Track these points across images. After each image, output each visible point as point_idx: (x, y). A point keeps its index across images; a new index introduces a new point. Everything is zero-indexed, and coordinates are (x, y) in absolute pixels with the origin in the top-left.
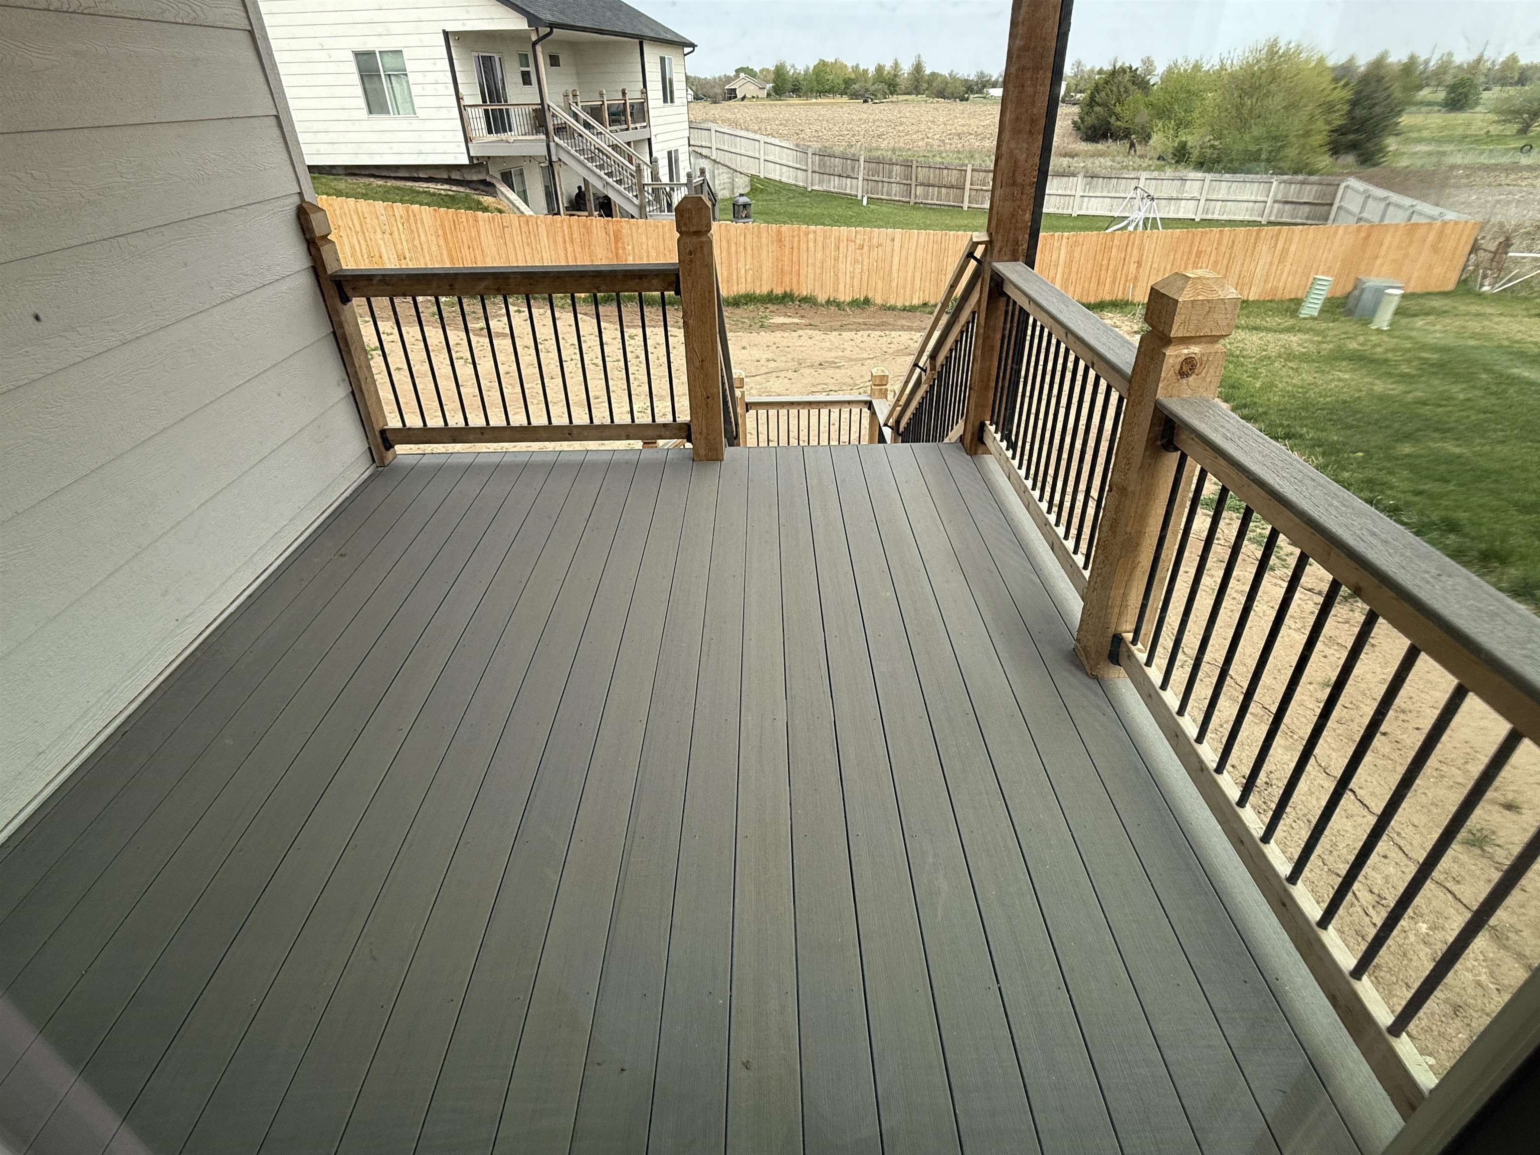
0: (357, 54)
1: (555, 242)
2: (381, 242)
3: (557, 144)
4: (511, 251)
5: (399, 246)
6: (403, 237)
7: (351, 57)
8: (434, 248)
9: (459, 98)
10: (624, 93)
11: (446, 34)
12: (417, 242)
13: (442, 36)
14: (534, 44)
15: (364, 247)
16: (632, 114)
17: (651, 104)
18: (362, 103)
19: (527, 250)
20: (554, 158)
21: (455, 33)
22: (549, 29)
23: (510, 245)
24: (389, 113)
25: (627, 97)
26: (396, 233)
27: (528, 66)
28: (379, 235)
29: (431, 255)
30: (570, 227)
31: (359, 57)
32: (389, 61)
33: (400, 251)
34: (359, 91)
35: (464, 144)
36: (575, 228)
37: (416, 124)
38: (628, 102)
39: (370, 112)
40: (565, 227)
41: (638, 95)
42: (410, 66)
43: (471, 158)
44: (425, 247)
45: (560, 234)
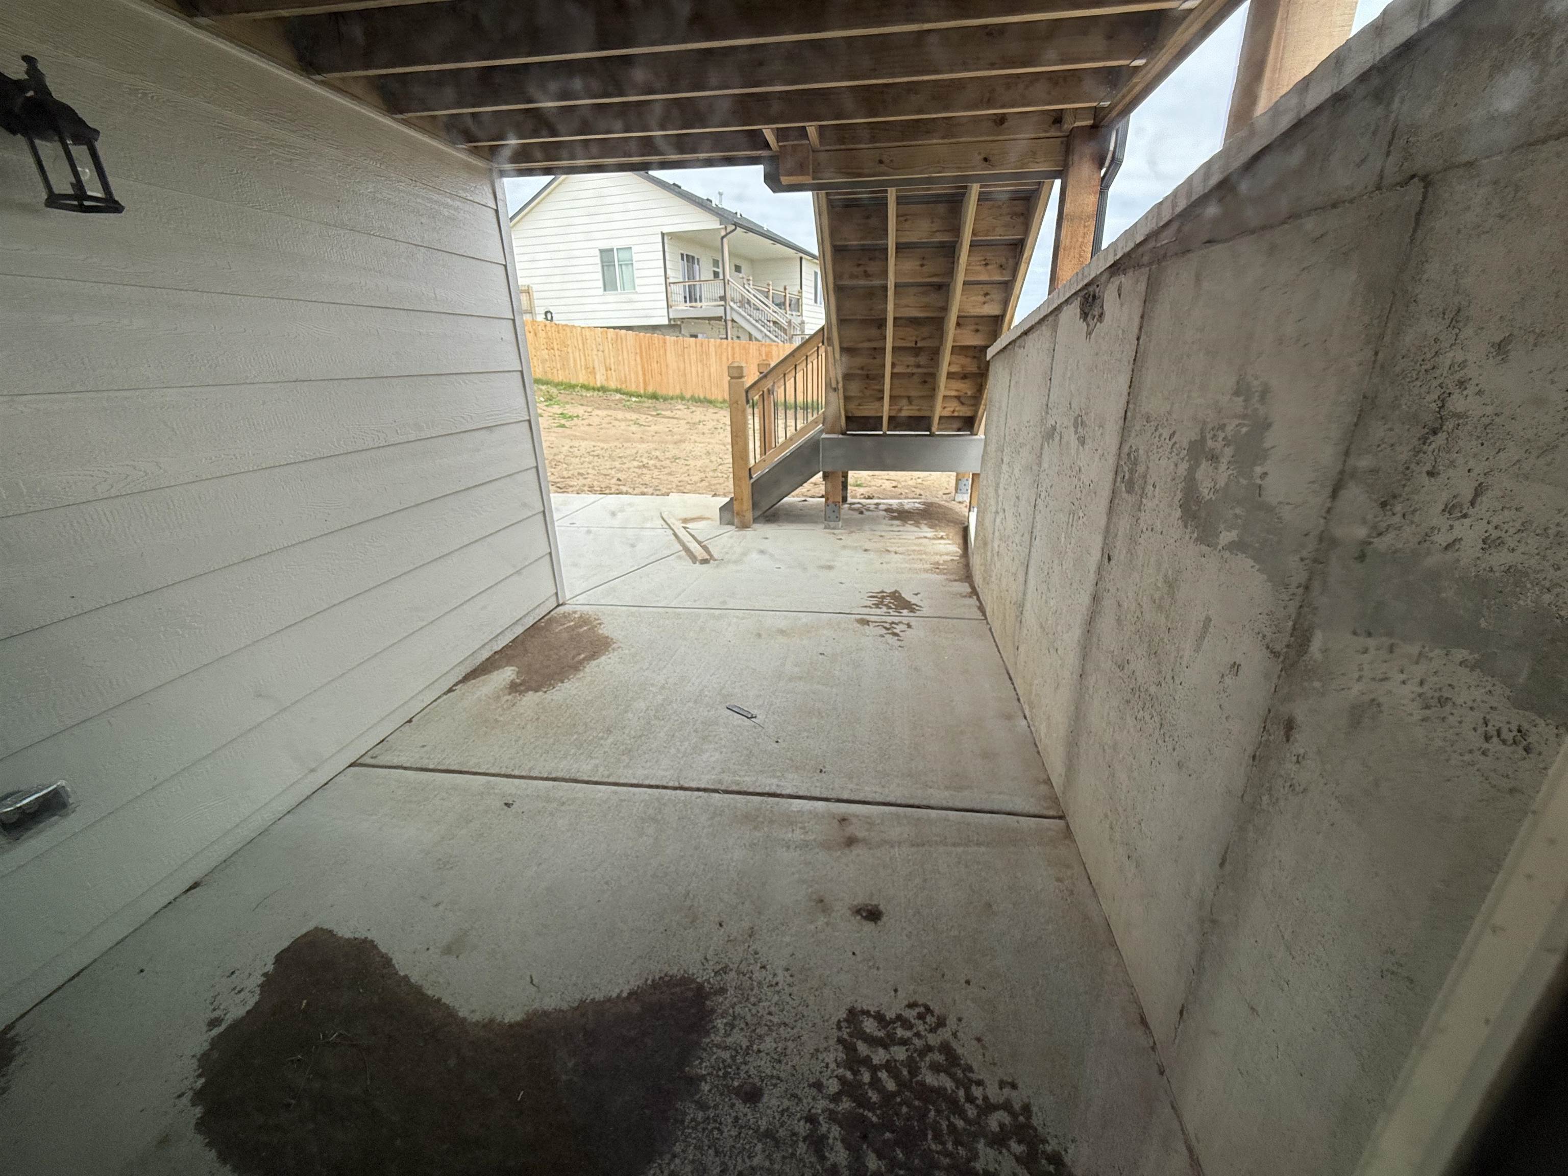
0: (601, 251)
1: (721, 358)
2: (595, 357)
3: (732, 308)
4: (688, 365)
5: (608, 361)
6: (612, 354)
7: (598, 253)
8: (633, 363)
9: (666, 278)
10: (785, 289)
11: (663, 234)
12: (620, 358)
13: (660, 236)
14: (723, 238)
15: (583, 360)
16: (790, 305)
17: (804, 301)
18: (600, 284)
19: (700, 365)
20: (728, 318)
21: (669, 234)
22: (733, 227)
23: (687, 361)
24: (617, 290)
25: (787, 291)
26: (606, 351)
27: (718, 267)
28: (595, 352)
29: (629, 367)
30: (733, 348)
31: (604, 254)
32: (624, 255)
33: (608, 364)
34: (599, 276)
35: (666, 310)
36: (737, 349)
37: (635, 297)
38: (788, 295)
39: (605, 290)
40: (730, 348)
41: (796, 293)
42: (635, 257)
43: (670, 320)
44: (626, 362)
45: (725, 354)
